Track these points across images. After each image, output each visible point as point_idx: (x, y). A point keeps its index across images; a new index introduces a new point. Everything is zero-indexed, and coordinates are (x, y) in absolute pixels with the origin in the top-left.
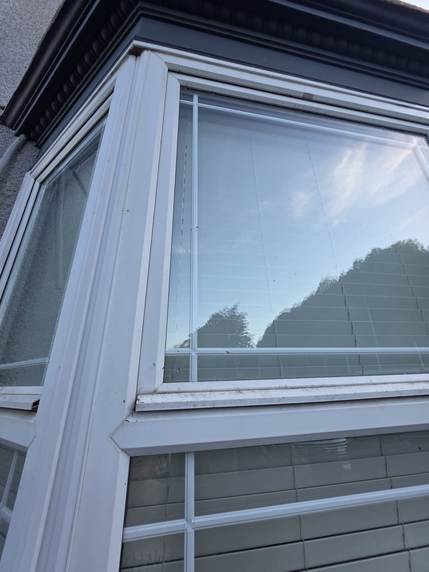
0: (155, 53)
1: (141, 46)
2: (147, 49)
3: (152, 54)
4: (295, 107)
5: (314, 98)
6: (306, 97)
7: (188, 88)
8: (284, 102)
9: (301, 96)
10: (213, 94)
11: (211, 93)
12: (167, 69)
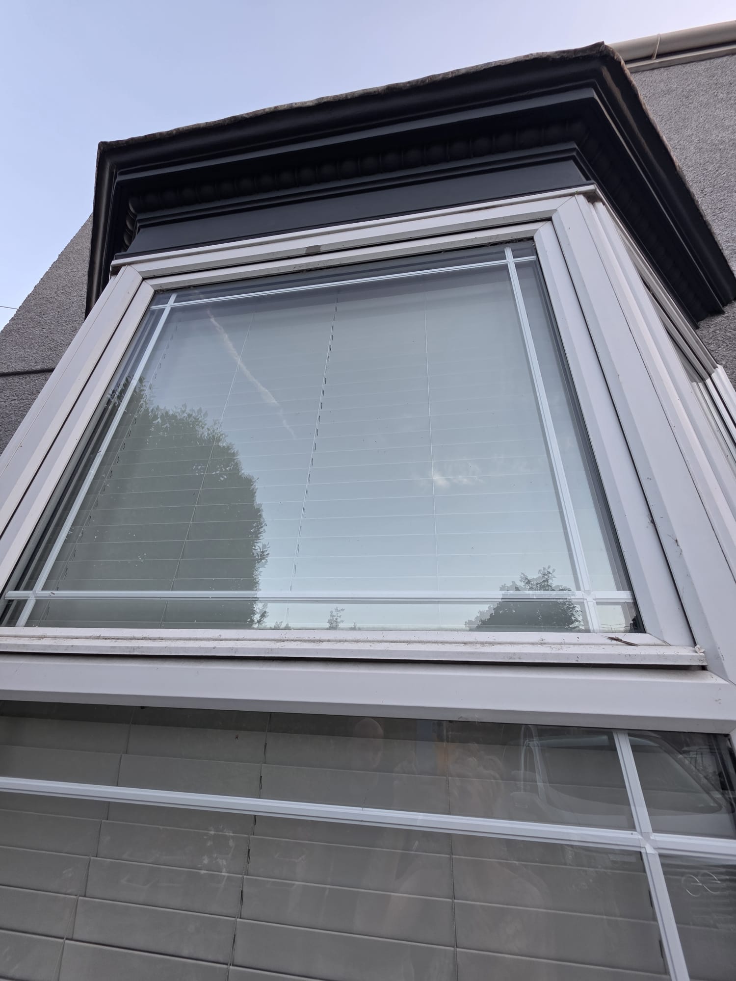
0: (132, 265)
1: (118, 264)
2: (124, 265)
3: (129, 268)
4: (296, 269)
5: (322, 249)
6: (311, 251)
7: (163, 291)
8: (278, 268)
9: (304, 252)
10: (192, 287)
11: (189, 287)
12: (141, 278)
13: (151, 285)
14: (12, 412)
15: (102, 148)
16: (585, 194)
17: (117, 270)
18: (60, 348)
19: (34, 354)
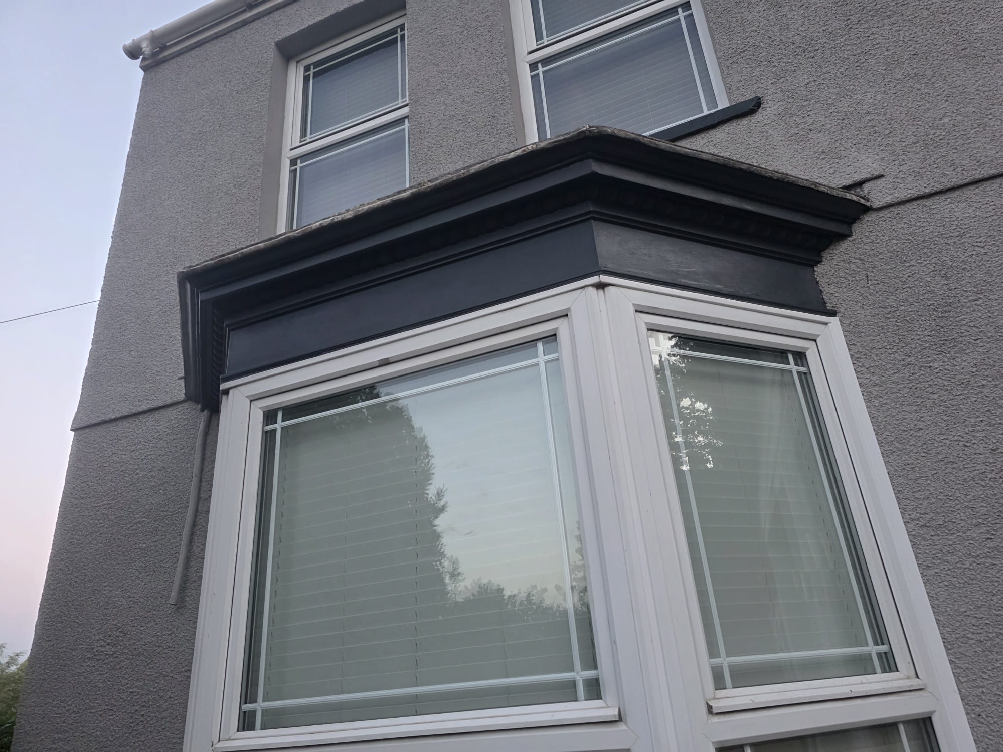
0: (238, 388)
2: (231, 388)
3: (236, 391)
5: (391, 361)
6: (382, 363)
9: (377, 365)
12: (249, 401)
13: (259, 408)
14: (137, 467)
15: (181, 276)
16: (593, 285)
17: (226, 392)
18: (158, 377)
19: (134, 389)
